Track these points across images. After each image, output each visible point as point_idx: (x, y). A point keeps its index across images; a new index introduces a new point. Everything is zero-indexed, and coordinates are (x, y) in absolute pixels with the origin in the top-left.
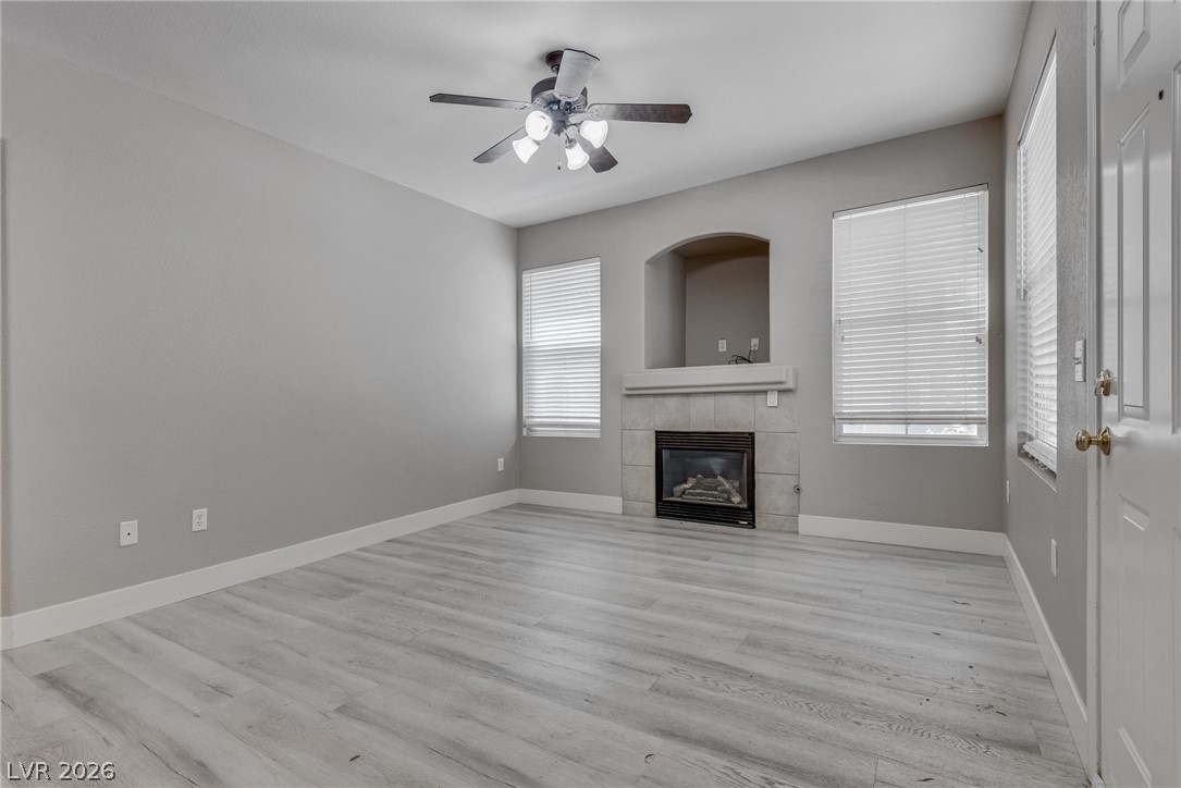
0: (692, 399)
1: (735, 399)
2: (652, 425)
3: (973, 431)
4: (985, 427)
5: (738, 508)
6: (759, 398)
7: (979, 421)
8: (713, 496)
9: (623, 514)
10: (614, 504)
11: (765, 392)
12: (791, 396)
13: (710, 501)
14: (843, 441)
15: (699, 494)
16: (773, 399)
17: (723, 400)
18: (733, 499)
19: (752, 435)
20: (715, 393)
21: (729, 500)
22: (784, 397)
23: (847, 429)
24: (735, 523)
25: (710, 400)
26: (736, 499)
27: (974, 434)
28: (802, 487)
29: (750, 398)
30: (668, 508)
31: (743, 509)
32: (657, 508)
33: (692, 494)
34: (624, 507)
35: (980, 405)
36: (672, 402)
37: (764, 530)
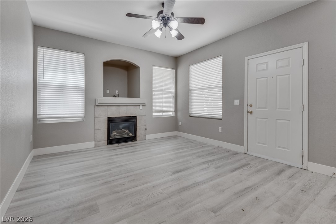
0: (120, 107)
1: (132, 107)
2: (107, 115)
3: (171, 113)
4: (174, 113)
5: (132, 137)
6: (138, 107)
7: (172, 112)
8: (124, 135)
9: (95, 147)
10: (92, 144)
11: (140, 105)
12: (145, 106)
13: (124, 136)
14: (153, 117)
15: (119, 135)
16: (141, 107)
17: (128, 107)
18: (130, 135)
19: (136, 117)
20: (127, 105)
21: (128, 135)
22: (144, 106)
23: (154, 114)
24: (131, 141)
25: (125, 107)
26: (131, 134)
27: (171, 114)
28: (147, 128)
29: (136, 107)
30: (111, 141)
31: (133, 137)
32: (108, 142)
33: (117, 136)
34: (95, 145)
35: (173, 109)
36: (114, 108)
37: (139, 141)
